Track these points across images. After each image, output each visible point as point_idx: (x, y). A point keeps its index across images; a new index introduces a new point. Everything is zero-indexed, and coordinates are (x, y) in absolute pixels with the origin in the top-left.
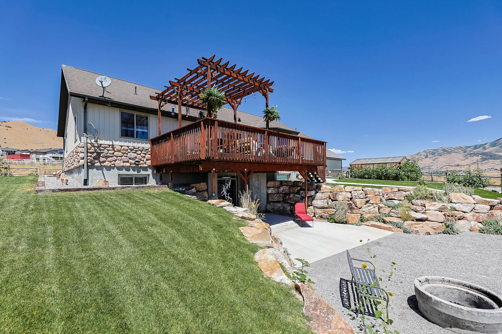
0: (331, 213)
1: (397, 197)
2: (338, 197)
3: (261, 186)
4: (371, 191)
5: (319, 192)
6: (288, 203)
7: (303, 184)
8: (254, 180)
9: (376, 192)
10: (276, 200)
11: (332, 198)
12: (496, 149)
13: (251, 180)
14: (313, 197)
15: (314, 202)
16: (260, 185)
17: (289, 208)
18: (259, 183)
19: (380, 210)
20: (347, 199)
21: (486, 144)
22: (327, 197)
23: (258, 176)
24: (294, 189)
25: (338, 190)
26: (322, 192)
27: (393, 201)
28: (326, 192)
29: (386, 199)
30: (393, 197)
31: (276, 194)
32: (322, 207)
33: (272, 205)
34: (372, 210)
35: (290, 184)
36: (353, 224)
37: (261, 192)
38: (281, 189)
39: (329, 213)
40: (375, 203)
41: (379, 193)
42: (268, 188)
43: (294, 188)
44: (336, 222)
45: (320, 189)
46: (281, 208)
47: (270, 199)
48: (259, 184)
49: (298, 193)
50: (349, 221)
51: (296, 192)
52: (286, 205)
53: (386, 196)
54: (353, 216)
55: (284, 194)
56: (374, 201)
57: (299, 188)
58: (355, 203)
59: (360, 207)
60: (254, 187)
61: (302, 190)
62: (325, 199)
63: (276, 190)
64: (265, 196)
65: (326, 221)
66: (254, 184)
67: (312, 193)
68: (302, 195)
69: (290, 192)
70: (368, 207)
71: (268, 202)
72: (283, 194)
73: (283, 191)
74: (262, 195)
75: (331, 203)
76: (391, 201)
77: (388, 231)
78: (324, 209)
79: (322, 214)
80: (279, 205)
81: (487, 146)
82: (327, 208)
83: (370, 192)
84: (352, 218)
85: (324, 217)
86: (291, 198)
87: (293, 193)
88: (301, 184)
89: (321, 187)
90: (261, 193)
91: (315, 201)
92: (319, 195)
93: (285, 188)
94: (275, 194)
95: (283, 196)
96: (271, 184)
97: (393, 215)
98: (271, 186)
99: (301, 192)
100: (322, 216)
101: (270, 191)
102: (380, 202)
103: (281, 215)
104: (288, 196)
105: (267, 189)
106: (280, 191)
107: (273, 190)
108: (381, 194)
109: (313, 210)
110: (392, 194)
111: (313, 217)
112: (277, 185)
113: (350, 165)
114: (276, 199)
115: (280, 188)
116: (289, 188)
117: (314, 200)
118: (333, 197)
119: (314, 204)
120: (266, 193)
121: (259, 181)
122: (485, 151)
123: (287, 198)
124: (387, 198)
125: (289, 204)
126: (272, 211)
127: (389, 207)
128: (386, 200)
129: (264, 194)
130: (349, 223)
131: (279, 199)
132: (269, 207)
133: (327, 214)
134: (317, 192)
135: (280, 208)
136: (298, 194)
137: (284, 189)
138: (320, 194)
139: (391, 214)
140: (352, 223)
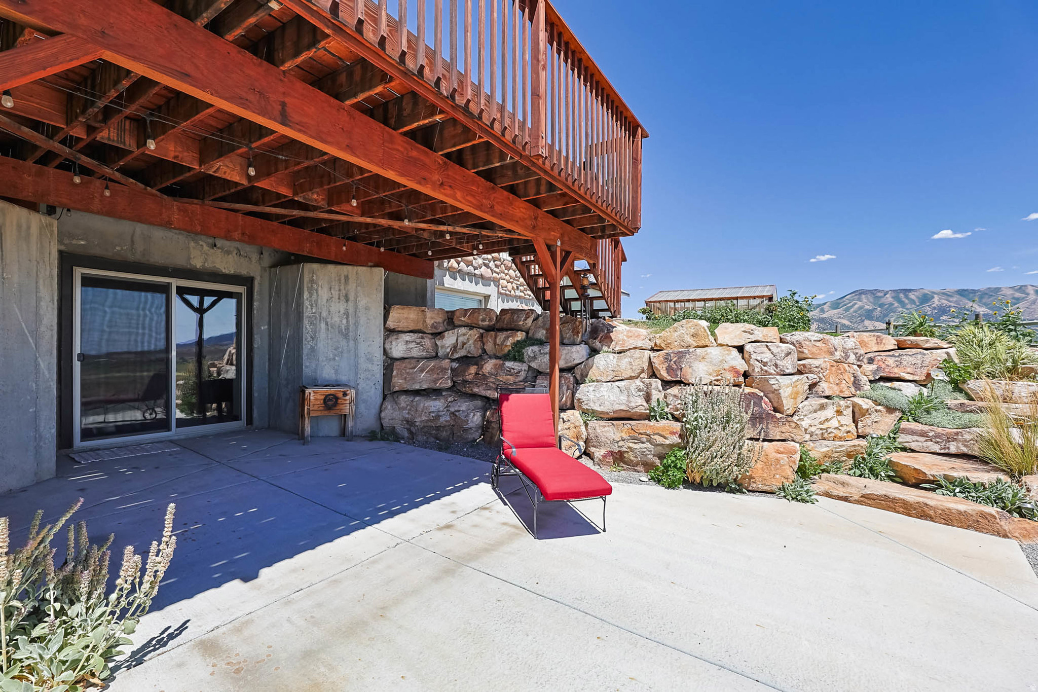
0: (667, 442)
1: (909, 370)
2: (690, 370)
3: (356, 324)
4: (818, 344)
5: (605, 348)
6: (474, 396)
7: (536, 319)
8: (324, 294)
9: (836, 350)
10: (425, 387)
11: (664, 374)
12: (838, 314)
13: (311, 295)
14: (578, 372)
15: (586, 392)
16: (351, 321)
17: (476, 419)
18: (351, 311)
19: (860, 424)
20: (729, 376)
21: (825, 304)
22: (643, 371)
23: (347, 278)
24: (498, 341)
25: (689, 340)
26: (618, 349)
27: (896, 384)
28: (635, 348)
29: (872, 378)
30: (896, 370)
31: (423, 359)
32: (623, 415)
33: (403, 405)
34: (834, 423)
35: (483, 320)
36: (772, 493)
37: (356, 349)
38: (449, 339)
39: (660, 440)
40: (838, 393)
41: (845, 352)
42: (390, 332)
43: (501, 336)
44: (690, 484)
45: (608, 339)
46: (442, 419)
47: (398, 382)
48: (347, 314)
49: (516, 354)
50: (751, 477)
51: (506, 350)
52: (463, 406)
53: (869, 368)
54: (773, 455)
55: (458, 360)
56: (836, 388)
57: (520, 336)
58: (771, 395)
59: (790, 412)
60: (323, 325)
61: (533, 344)
62: (631, 378)
63: (428, 342)
64: (377, 371)
65: (644, 479)
66: (324, 314)
67: (575, 355)
68: (534, 365)
69: (484, 351)
70: (820, 409)
71: (389, 393)
72: (453, 360)
73: (455, 348)
74: (363, 364)
75: (661, 396)
76: (889, 384)
77: (971, 533)
78: (633, 422)
79: (621, 443)
80: (436, 405)
81: (826, 307)
82: (648, 418)
83: (814, 350)
84: (768, 464)
85: (631, 456)
86: (485, 377)
87: (497, 357)
88: (530, 321)
89: (609, 331)
90: (356, 355)
91: (591, 389)
92: (604, 362)
93: (464, 335)
94: (419, 359)
95: (452, 370)
96: (401, 316)
97: (913, 446)
98: (402, 325)
99: (530, 351)
100: (621, 453)
101: (398, 349)
102: (853, 390)
103: (440, 449)
104: (473, 370)
105: (386, 337)
106: (443, 347)
107: (413, 345)
108: (852, 358)
109: (583, 428)
110: (888, 359)
111: (580, 457)
112: (429, 322)
113: (647, 303)
114: (423, 380)
115: (443, 338)
116: (482, 336)
117: (583, 382)
118: (669, 370)
119: (584, 398)
120: (379, 356)
121: (347, 300)
122: (824, 316)
123: (469, 378)
124: (874, 373)
125: (479, 403)
126: (406, 434)
127: (890, 410)
128: (871, 382)
129: (370, 360)
130: (754, 486)
131: (435, 381)
132: (393, 415)
133: (648, 445)
134: (594, 352)
135: (438, 417)
136: (514, 359)
137: (461, 339)
138: (611, 356)
139: (902, 439)
140: (766, 488)
